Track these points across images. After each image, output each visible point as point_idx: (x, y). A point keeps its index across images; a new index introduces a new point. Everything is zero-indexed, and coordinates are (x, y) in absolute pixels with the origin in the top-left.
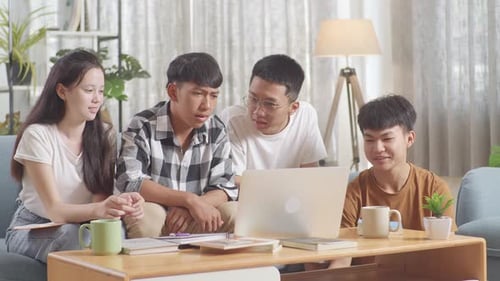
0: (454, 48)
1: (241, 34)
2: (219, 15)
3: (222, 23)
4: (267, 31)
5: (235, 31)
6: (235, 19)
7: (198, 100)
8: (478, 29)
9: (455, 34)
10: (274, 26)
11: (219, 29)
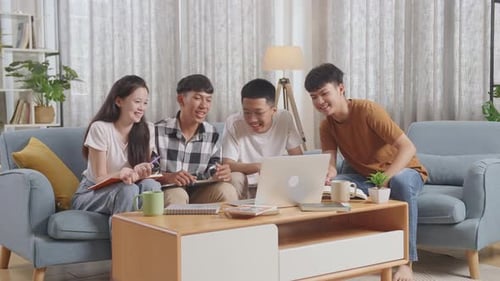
0: (356, 66)
1: (213, 55)
2: (198, 42)
3: (201, 48)
4: (230, 53)
5: (210, 52)
6: (209, 44)
7: (198, 103)
8: (371, 54)
9: (356, 56)
10: (234, 49)
11: (198, 51)
